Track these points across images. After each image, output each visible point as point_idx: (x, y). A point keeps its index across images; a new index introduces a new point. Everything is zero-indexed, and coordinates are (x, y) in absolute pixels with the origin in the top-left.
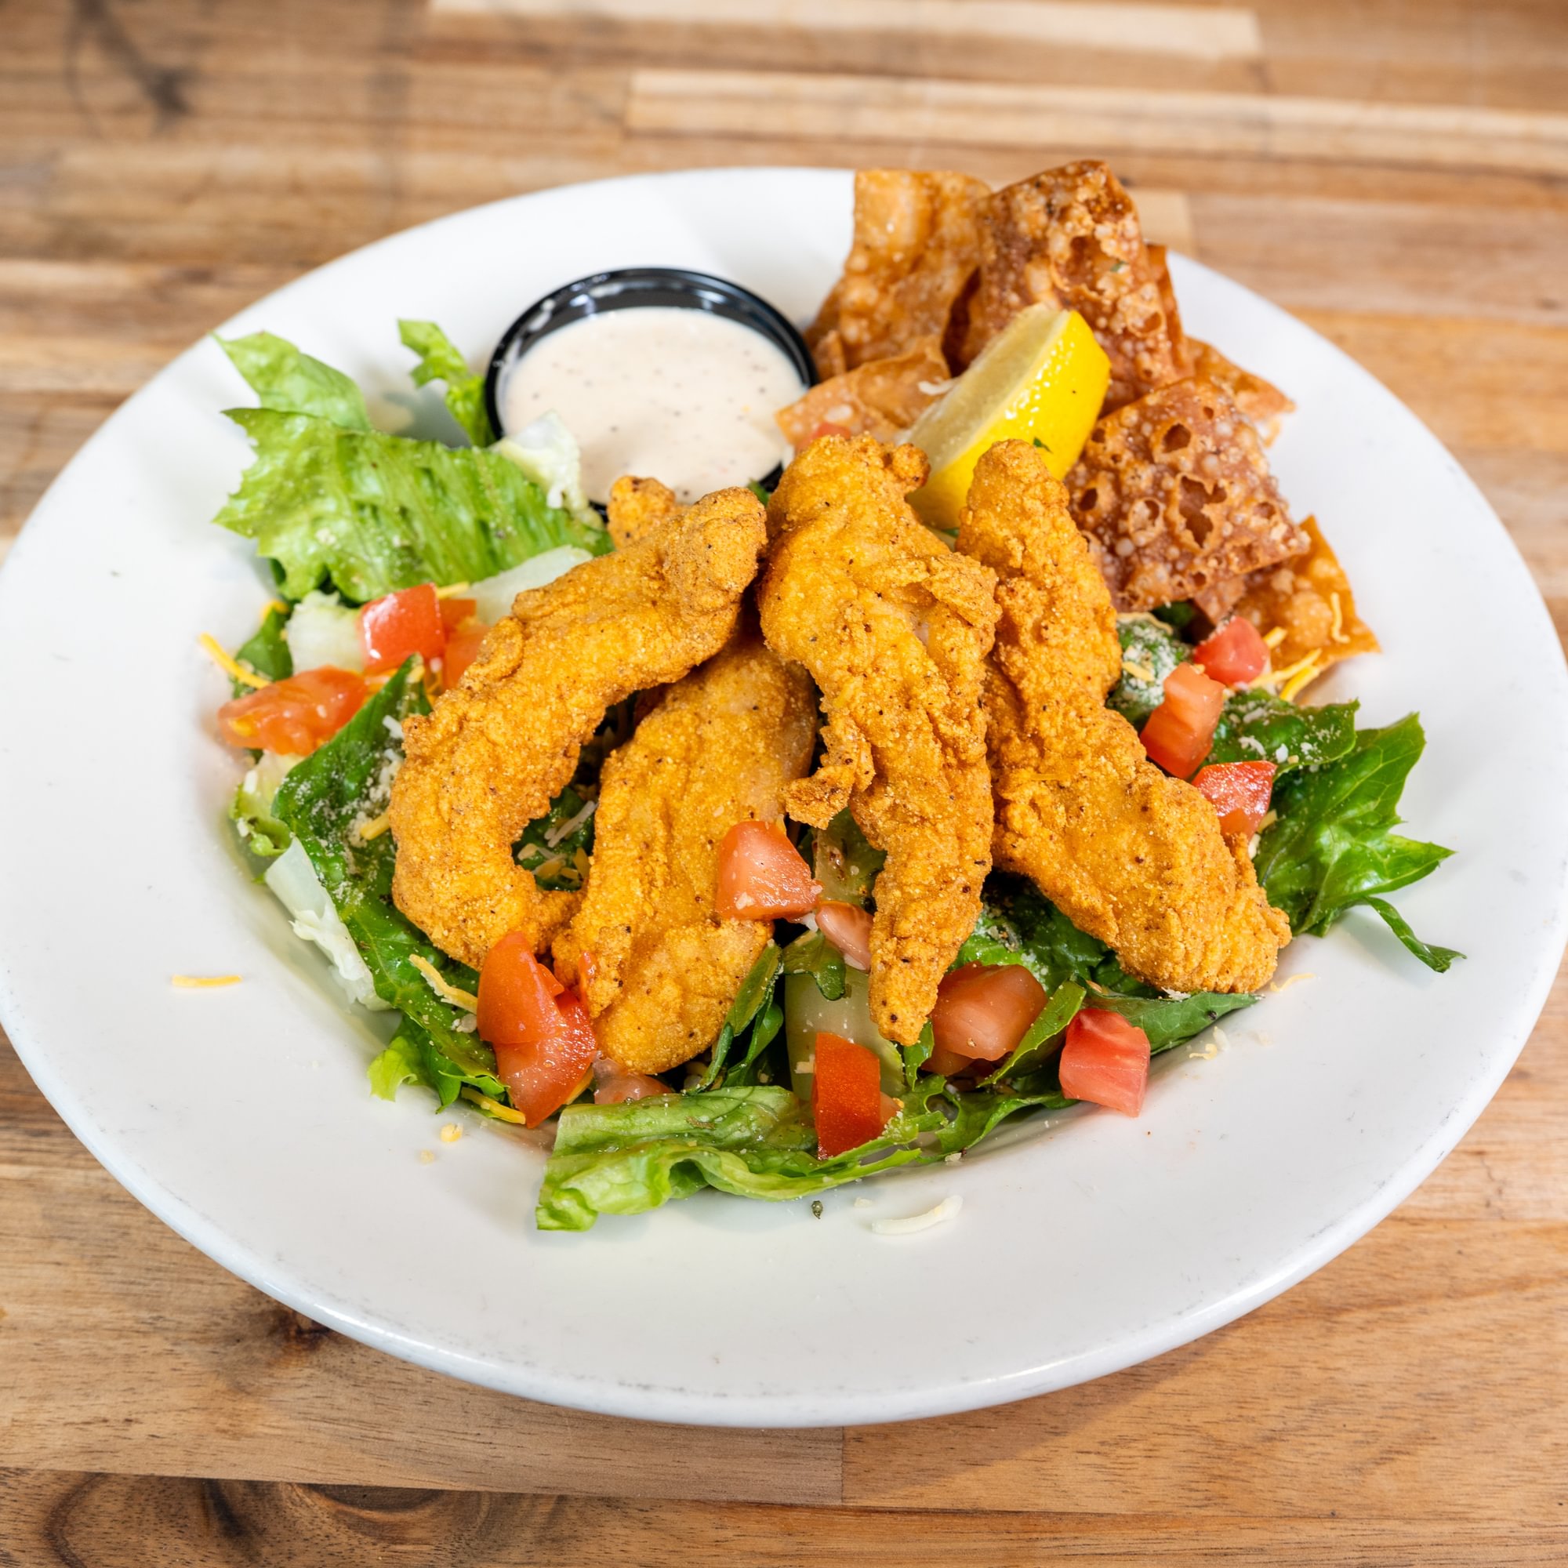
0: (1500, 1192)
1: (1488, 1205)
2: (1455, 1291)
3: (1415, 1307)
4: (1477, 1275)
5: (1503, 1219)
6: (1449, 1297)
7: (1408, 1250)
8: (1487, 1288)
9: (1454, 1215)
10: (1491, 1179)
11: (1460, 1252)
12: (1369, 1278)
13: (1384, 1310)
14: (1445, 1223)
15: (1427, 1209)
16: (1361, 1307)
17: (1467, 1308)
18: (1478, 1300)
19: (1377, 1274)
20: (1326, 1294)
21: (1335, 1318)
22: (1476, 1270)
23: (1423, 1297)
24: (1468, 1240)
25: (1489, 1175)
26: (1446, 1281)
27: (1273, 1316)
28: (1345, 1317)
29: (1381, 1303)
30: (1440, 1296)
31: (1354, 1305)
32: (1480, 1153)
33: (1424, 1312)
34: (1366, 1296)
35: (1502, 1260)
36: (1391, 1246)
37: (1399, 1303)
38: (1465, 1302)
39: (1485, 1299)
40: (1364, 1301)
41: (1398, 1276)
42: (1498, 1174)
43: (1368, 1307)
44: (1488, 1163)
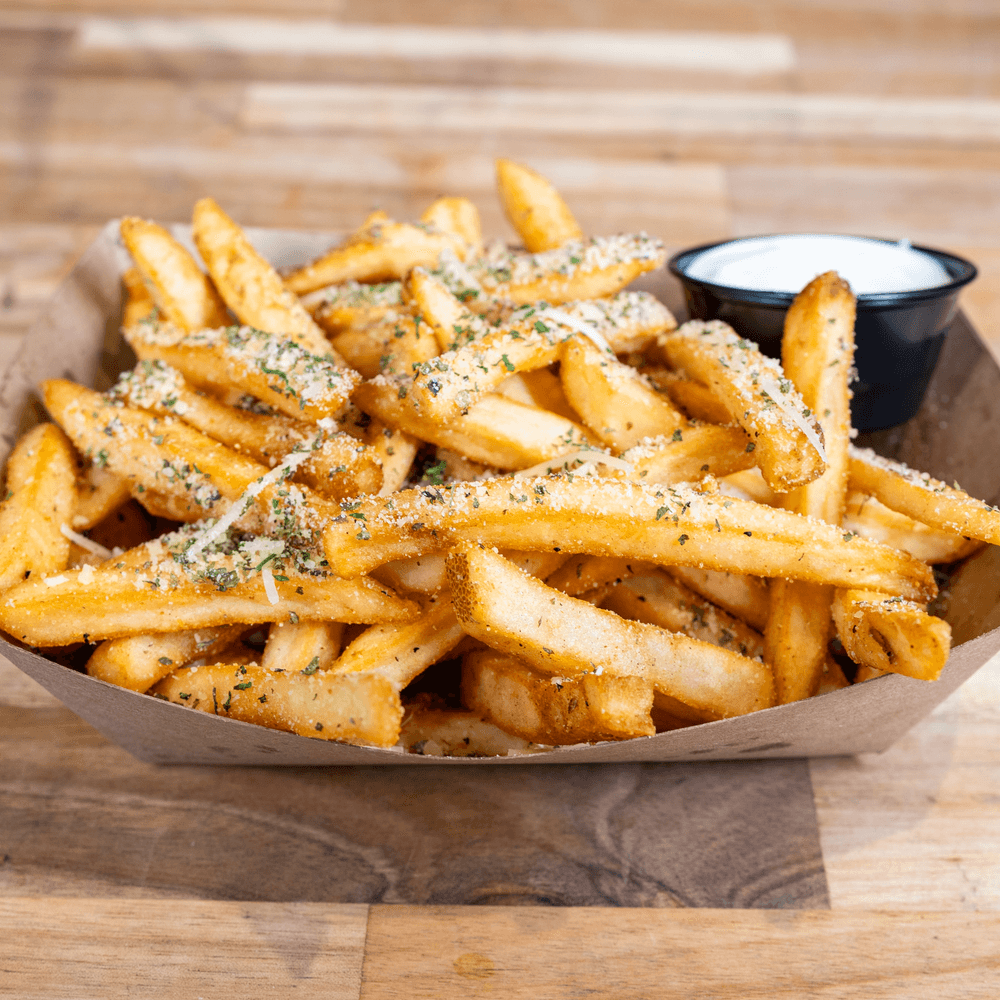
0: (974, 889)
1: (963, 900)
2: (931, 969)
3: (892, 982)
4: (952, 956)
5: (977, 911)
6: (924, 973)
7: (886, 935)
8: (961, 966)
9: (931, 908)
10: (966, 879)
11: (936, 938)
12: (850, 959)
13: (863, 984)
14: (922, 915)
15: (905, 904)
16: (842, 981)
17: (942, 982)
18: (953, 975)
19: (857, 956)
20: (810, 972)
21: (818, 991)
22: (951, 952)
23: (899, 973)
24: (944, 927)
25: (964, 876)
26: (922, 961)
27: (759, 989)
28: (827, 990)
29: (861, 979)
30: (916, 973)
31: (836, 980)
32: (956, 860)
33: (902, 985)
34: (847, 973)
35: (975, 943)
36: (871, 933)
37: (878, 978)
38: (941, 977)
39: (959, 974)
40: (846, 977)
41: (877, 956)
42: (972, 875)
43: (849, 982)
44: (963, 867)
